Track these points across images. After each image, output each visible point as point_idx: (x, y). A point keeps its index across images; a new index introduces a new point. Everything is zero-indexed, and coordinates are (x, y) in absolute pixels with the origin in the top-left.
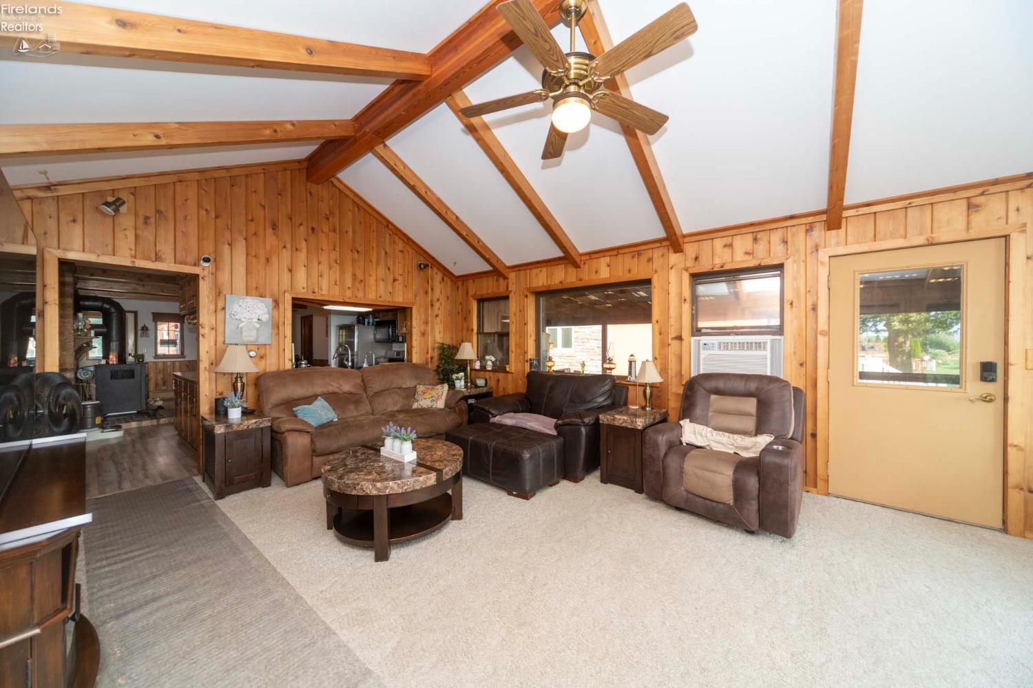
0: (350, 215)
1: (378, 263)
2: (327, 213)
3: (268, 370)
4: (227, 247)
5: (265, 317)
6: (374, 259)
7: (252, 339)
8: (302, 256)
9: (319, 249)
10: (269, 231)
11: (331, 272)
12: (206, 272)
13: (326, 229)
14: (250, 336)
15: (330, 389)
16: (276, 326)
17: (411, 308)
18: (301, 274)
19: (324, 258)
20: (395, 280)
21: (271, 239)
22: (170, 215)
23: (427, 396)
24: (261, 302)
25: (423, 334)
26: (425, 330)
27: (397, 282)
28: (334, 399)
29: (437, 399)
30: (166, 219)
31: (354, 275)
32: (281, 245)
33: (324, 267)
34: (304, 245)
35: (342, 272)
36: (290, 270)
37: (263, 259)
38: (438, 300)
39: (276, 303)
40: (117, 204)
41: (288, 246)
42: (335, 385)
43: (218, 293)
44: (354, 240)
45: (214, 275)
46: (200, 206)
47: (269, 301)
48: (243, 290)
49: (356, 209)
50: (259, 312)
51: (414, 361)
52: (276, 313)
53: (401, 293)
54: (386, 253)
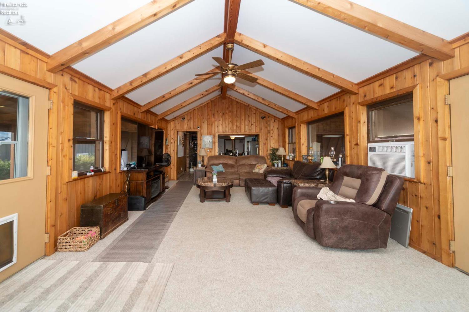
0: (235, 106)
1: (245, 120)
2: (228, 107)
3: (212, 155)
4: (203, 123)
5: (211, 141)
6: (244, 119)
7: (208, 147)
8: (221, 122)
9: (225, 119)
10: (212, 116)
11: (229, 125)
12: (199, 130)
13: (227, 112)
14: (207, 146)
15: (225, 162)
16: (214, 143)
17: (259, 134)
18: (220, 127)
19: (227, 122)
20: (252, 125)
21: (213, 119)
22: (193, 118)
23: (258, 168)
24: (210, 137)
25: (265, 144)
26: (265, 143)
27: (253, 125)
28: (225, 165)
29: (260, 169)
30: (192, 119)
31: (237, 125)
32: (215, 120)
33: (227, 124)
34: (221, 118)
35: (233, 124)
36: (218, 127)
37: (211, 125)
38: (272, 130)
39: (214, 136)
40: (184, 119)
41: (217, 120)
42: (227, 161)
43: (201, 135)
44: (236, 114)
45: (200, 131)
46: (198, 114)
47: (212, 136)
48: (206, 134)
49: (237, 103)
50: (210, 139)
51: (260, 155)
52: (214, 139)
53: (255, 129)
54: (248, 115)
